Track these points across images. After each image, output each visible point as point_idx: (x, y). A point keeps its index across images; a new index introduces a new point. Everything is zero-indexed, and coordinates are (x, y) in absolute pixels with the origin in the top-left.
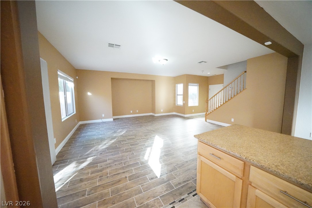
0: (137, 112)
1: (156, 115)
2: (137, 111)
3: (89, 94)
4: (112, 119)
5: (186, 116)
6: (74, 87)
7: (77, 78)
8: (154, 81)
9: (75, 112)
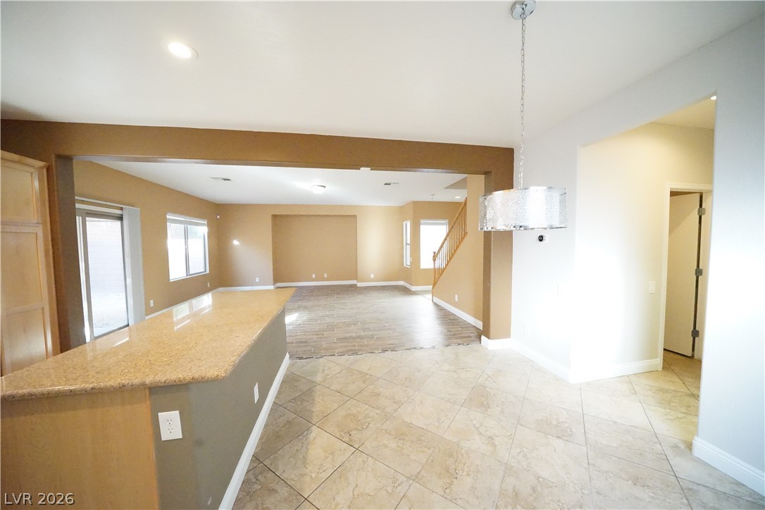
0: (326, 276)
1: (359, 285)
3: (236, 242)
4: (272, 287)
5: (414, 288)
6: (208, 233)
7: (218, 217)
8: (355, 216)
9: (208, 272)
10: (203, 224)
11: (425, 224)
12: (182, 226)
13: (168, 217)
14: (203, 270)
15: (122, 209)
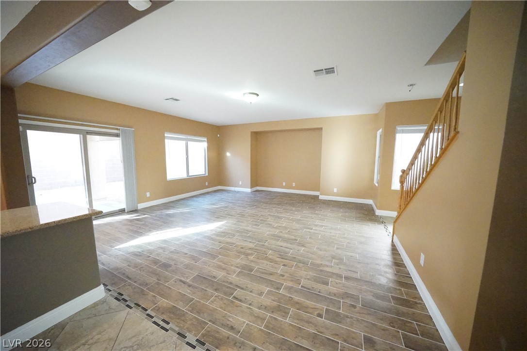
0: (294, 186)
1: (321, 197)
2: (294, 184)
3: (228, 154)
4: (249, 190)
5: (378, 212)
6: (207, 147)
7: (219, 136)
8: (321, 129)
9: (207, 175)
10: (204, 141)
11: (403, 132)
12: (184, 142)
13: (166, 135)
14: (204, 173)
15: (117, 129)
